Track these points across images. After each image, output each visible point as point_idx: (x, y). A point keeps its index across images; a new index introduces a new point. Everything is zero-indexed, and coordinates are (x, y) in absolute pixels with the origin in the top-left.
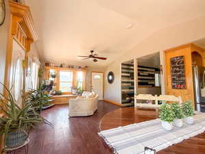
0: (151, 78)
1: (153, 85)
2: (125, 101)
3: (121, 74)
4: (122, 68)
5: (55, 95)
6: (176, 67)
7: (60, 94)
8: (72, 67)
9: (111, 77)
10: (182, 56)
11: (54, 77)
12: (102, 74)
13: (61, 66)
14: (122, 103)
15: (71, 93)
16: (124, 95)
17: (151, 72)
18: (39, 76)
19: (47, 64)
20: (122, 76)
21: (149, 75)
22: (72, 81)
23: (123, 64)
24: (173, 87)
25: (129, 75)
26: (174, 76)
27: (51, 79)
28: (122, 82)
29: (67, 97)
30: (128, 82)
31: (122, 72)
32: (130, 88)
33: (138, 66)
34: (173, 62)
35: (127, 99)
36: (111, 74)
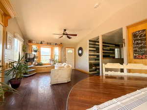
0: (111, 52)
1: (114, 57)
2: (92, 69)
3: (88, 49)
4: (90, 44)
5: (37, 65)
6: (138, 40)
7: (41, 65)
8: (50, 44)
9: (80, 52)
10: (144, 30)
11: (36, 51)
12: (73, 49)
13: (41, 43)
14: (90, 71)
15: (50, 64)
16: (91, 65)
17: (112, 47)
18: (23, 50)
19: (30, 41)
20: (90, 50)
21: (110, 50)
22: (50, 54)
23: (90, 41)
24: (135, 57)
25: (95, 49)
26: (135, 47)
27: (34, 53)
28: (90, 55)
29: (47, 67)
31: (90, 47)
32: (96, 60)
33: (103, 43)
34: (135, 35)
35: (94, 68)
36: (81, 49)
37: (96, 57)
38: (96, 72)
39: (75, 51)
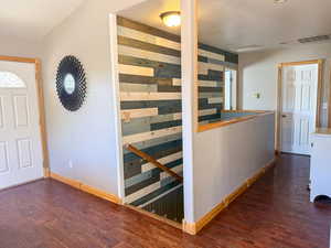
3: (118, 69)
14: (128, 191)
16: (132, 159)
23: (121, 20)
25: (149, 72)
28: (125, 105)
30: (144, 104)
31: (123, 60)
32: (155, 127)
35: (147, 168)
37: (154, 111)
38: (156, 186)
39: (40, 77)
